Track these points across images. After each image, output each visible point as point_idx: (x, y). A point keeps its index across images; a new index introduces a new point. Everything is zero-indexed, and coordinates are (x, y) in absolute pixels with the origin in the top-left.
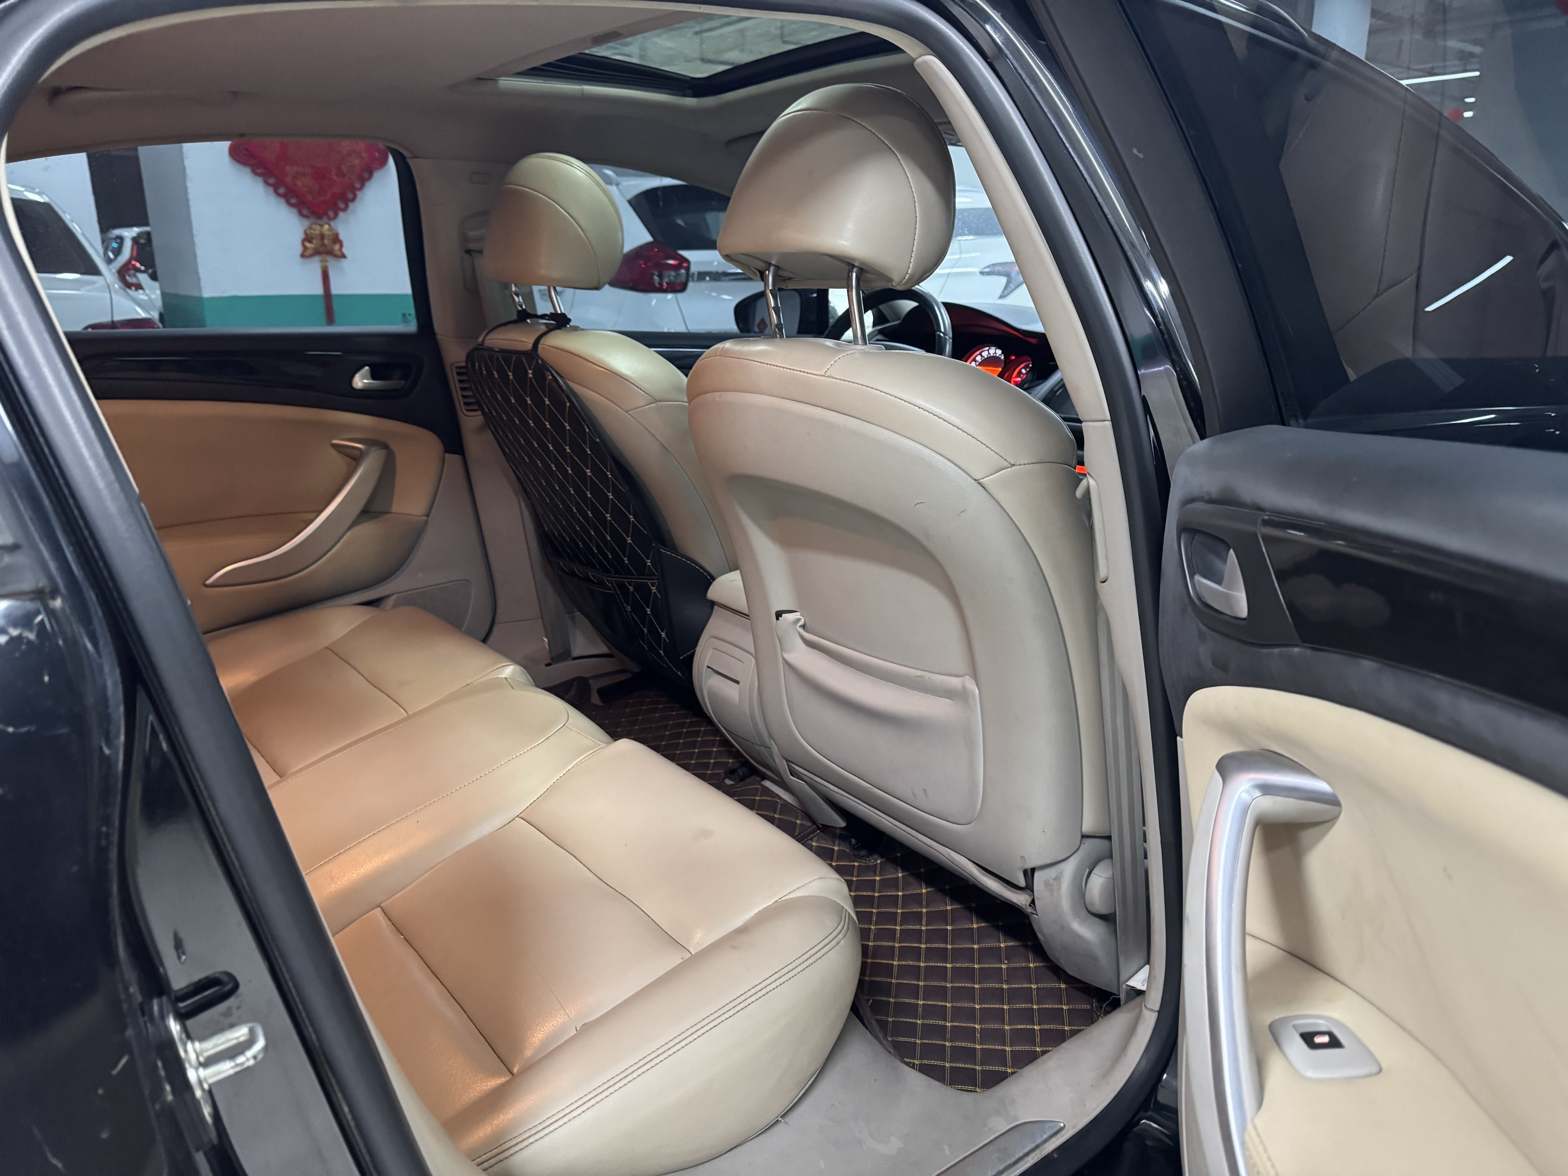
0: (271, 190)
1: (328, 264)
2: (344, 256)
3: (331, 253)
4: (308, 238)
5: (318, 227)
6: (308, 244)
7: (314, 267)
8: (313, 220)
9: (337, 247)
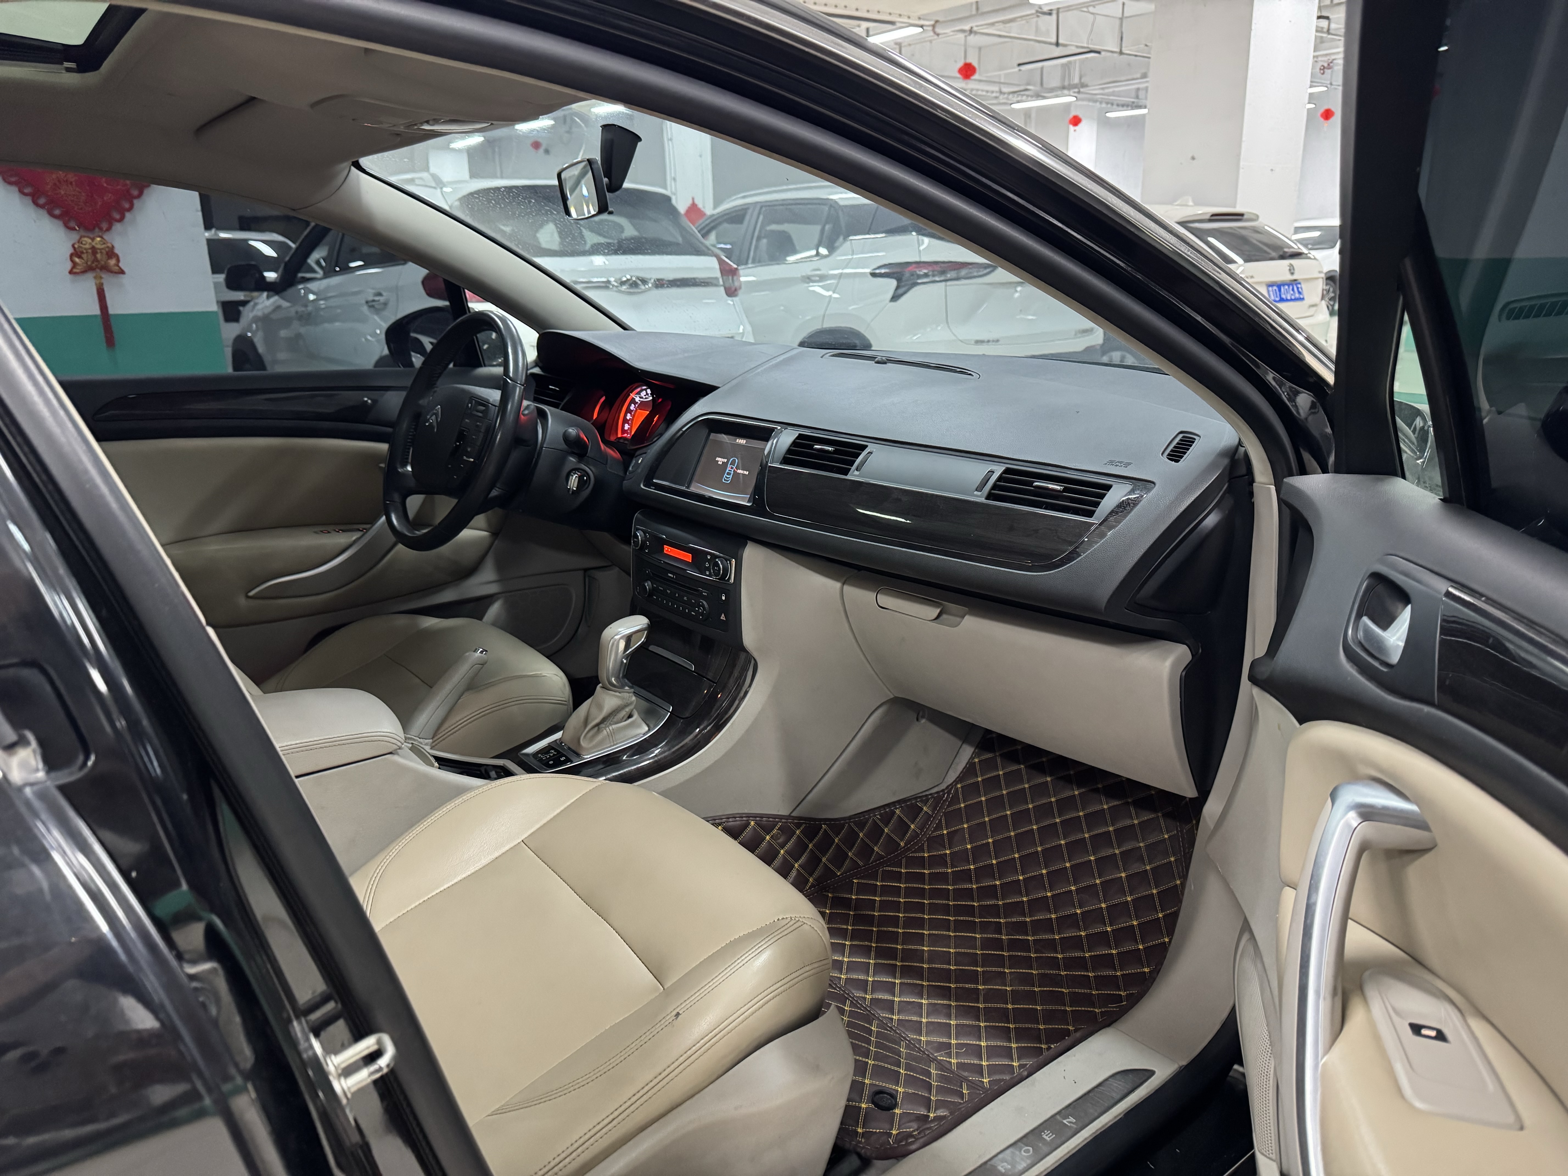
0: (28, 200)
1: (103, 281)
2: (122, 272)
3: (105, 268)
4: (76, 253)
5: (89, 241)
6: (77, 260)
7: (87, 285)
8: (82, 233)
9: (112, 262)
